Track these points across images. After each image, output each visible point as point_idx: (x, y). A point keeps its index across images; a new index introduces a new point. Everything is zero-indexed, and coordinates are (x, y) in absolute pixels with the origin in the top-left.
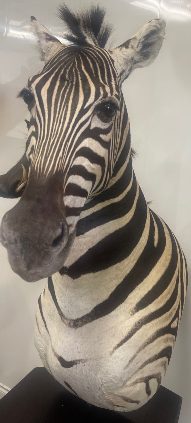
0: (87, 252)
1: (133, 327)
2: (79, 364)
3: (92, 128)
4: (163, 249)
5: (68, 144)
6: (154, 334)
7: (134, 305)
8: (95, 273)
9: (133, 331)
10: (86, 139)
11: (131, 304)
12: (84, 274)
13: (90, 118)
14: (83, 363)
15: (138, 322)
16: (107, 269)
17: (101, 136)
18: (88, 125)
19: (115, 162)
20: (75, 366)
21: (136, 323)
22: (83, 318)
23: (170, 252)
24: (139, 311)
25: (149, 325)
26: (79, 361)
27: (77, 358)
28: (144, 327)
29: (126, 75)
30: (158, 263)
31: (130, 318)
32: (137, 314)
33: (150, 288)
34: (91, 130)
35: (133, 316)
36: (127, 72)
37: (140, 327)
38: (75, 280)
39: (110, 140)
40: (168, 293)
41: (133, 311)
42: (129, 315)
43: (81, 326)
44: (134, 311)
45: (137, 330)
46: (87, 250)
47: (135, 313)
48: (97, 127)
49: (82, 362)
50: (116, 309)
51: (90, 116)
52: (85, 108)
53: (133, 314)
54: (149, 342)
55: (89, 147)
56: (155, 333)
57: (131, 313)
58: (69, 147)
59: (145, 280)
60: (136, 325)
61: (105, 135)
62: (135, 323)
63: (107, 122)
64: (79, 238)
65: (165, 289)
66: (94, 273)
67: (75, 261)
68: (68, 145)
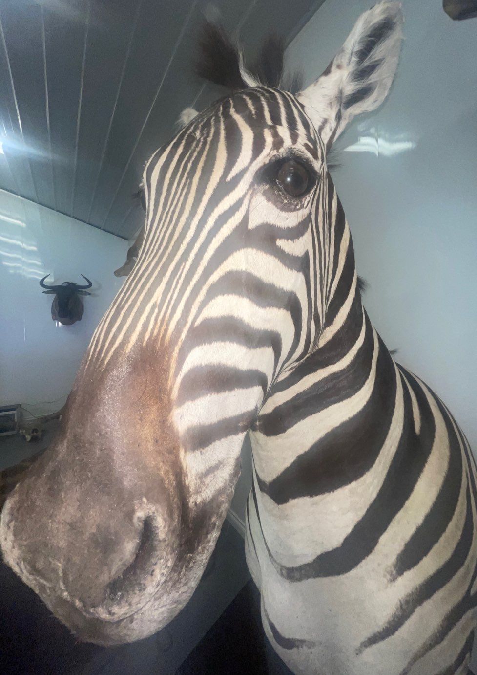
0: (294, 462)
1: (395, 609)
2: (302, 647)
3: (252, 225)
4: (433, 437)
5: (184, 267)
6: (441, 625)
7: (393, 559)
8: (313, 497)
9: (396, 619)
10: (238, 252)
11: (386, 556)
12: (294, 497)
13: (246, 202)
14: (309, 648)
15: (406, 601)
16: (333, 491)
17: (280, 243)
18: (241, 218)
19: (327, 299)
20: (295, 649)
21: (400, 601)
22: (300, 568)
23: (446, 442)
24: (406, 574)
25: (428, 605)
26: (302, 642)
27: (298, 637)
28: (419, 610)
29: (331, 130)
30: (427, 466)
31: (386, 588)
32: (400, 580)
33: (419, 520)
34: (250, 231)
35: (393, 583)
36: (331, 122)
37: (412, 611)
38: (280, 506)
39: (307, 254)
40: (457, 526)
41: (392, 572)
42: (385, 580)
43: (300, 580)
44: (394, 572)
45: (406, 619)
46: (295, 458)
47: (396, 578)
48: (267, 223)
49: (306, 645)
50: (359, 566)
51: (244, 196)
52: (229, 178)
53: (393, 579)
54: (432, 643)
55: (249, 271)
56: (443, 621)
57: (388, 577)
58: (186, 275)
59: (408, 503)
60: (401, 606)
61: (290, 242)
62: (399, 603)
63: (291, 211)
64: (277, 439)
65: (450, 519)
66: (310, 497)
67: (277, 475)
68: (183, 269)
